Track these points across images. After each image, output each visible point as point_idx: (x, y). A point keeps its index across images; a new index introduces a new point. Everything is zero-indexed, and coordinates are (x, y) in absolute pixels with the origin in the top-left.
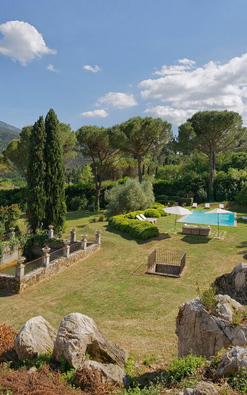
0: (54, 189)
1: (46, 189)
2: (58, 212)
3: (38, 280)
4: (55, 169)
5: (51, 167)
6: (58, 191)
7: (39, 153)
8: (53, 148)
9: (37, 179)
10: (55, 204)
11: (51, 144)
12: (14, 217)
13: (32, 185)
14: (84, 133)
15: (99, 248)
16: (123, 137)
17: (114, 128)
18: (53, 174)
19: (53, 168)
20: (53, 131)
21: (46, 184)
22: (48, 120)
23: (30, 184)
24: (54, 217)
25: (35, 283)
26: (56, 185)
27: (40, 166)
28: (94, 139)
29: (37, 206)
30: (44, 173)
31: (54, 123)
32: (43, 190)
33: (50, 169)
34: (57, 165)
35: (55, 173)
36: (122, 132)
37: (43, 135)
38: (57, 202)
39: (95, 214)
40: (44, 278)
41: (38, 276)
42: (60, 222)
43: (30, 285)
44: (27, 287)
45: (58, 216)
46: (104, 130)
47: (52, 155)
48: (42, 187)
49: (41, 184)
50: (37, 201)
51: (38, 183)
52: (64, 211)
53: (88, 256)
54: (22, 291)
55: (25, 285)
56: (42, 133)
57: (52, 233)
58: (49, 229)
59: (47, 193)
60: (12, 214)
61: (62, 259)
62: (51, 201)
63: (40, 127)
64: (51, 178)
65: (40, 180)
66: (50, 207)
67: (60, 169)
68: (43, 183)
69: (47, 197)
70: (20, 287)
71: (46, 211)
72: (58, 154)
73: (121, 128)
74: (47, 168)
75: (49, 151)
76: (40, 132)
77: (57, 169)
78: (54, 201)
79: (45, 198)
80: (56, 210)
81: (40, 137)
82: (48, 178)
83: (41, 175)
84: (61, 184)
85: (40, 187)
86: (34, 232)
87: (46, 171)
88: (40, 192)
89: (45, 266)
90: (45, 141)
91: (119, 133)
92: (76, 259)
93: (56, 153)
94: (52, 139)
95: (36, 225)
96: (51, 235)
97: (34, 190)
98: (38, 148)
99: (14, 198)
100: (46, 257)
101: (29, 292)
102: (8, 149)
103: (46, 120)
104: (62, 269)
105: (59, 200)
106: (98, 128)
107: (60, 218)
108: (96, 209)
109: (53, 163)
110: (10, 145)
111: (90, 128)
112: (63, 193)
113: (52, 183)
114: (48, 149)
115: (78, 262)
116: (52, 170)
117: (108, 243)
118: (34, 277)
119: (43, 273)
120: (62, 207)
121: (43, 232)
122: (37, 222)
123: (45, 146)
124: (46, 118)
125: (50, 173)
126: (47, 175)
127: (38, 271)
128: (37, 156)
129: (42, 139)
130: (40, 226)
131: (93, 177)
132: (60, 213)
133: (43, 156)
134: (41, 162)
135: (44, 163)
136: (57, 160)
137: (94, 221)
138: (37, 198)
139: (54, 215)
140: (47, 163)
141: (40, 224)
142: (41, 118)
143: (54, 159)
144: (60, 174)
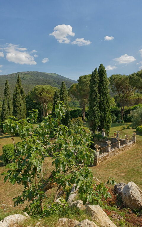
0: (105, 109)
1: (100, 109)
2: (107, 122)
3: (105, 159)
4: (105, 97)
5: (103, 96)
6: (107, 110)
7: (95, 88)
8: (103, 85)
9: (95, 103)
10: (105, 117)
11: (102, 84)
12: (80, 124)
13: (92, 106)
14: (114, 79)
15: (135, 144)
16: (140, 79)
17: (133, 75)
18: (104, 100)
19: (104, 97)
20: (103, 76)
21: (100, 106)
22: (100, 70)
23: (91, 106)
24: (105, 125)
25: (104, 161)
26: (106, 107)
27: (96, 96)
28: (119, 82)
29: (95, 118)
30: (99, 100)
31: (104, 71)
32: (98, 109)
33: (102, 97)
34: (106, 95)
35: (105, 100)
36: (139, 77)
37: (97, 79)
38: (106, 116)
39: (122, 125)
40: (108, 158)
41: (105, 157)
42: (108, 128)
43: (102, 162)
44: (100, 163)
45: (107, 124)
46: (125, 77)
47: (103, 90)
48: (98, 108)
49: (97, 106)
50: (95, 115)
51: (96, 105)
52: (110, 122)
53: (130, 148)
54: (98, 165)
55: (99, 161)
56: (97, 77)
57: (105, 134)
58: (102, 131)
59: (101, 111)
60: (79, 122)
61: (117, 149)
62: (103, 116)
63: (96, 74)
64: (103, 103)
65: (96, 104)
66: (102, 119)
67: (108, 98)
68: (98, 105)
69: (101, 113)
70: (97, 162)
71: (100, 121)
72: (106, 89)
73: (137, 74)
74: (100, 97)
75: (101, 87)
76: (96, 77)
77: (106, 98)
78: (105, 115)
79: (100, 114)
80: (106, 121)
81: (96, 80)
82: (101, 103)
83: (97, 101)
84: (108, 106)
85: (97, 107)
86: (94, 133)
87: (100, 98)
88: (97, 110)
89: (108, 152)
90: (99, 82)
91: (137, 77)
92: (124, 149)
93: (105, 88)
94: (103, 81)
95: (95, 129)
96: (104, 135)
97: (93, 109)
98: (95, 86)
99: (74, 115)
100: (109, 147)
101: (102, 165)
102: (70, 89)
103: (99, 70)
104: (117, 154)
105: (107, 115)
106: (122, 75)
107: (108, 125)
108: (122, 122)
109: (104, 94)
110: (72, 87)
111: (117, 75)
112: (109, 112)
113: (103, 106)
114: (101, 86)
115: (124, 151)
116: (103, 98)
117: (140, 141)
118: (103, 157)
119: (108, 155)
120: (109, 119)
121: (99, 133)
122: (95, 127)
123: (99, 85)
124: (99, 69)
125: (102, 100)
126: (100, 101)
127: (105, 154)
128: (95, 90)
129: (97, 81)
130: (97, 130)
131: (116, 104)
132: (108, 122)
133: (98, 90)
134: (97, 93)
135: (98, 95)
136: (106, 92)
137: (124, 128)
138: (95, 114)
139: (105, 123)
140: (100, 94)
141: (97, 128)
142: (96, 69)
143: (104, 92)
144: (107, 101)
